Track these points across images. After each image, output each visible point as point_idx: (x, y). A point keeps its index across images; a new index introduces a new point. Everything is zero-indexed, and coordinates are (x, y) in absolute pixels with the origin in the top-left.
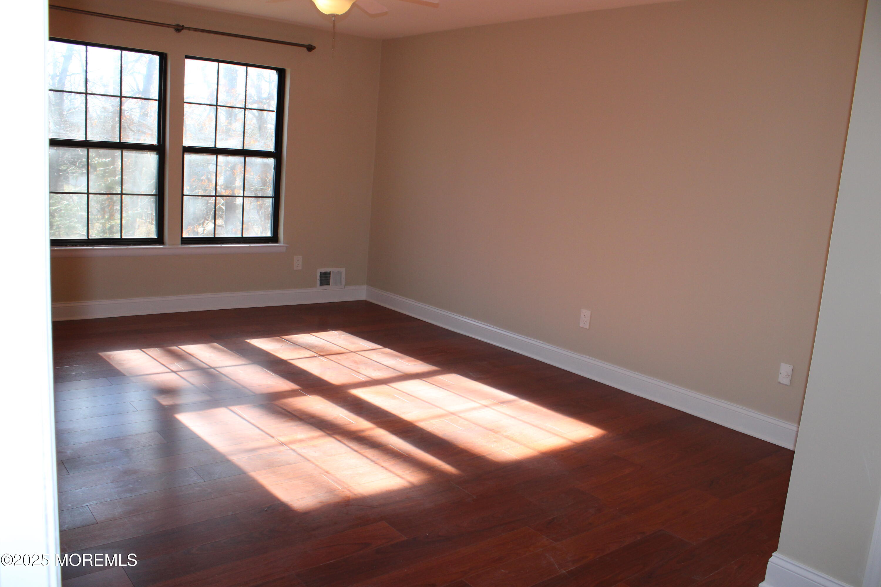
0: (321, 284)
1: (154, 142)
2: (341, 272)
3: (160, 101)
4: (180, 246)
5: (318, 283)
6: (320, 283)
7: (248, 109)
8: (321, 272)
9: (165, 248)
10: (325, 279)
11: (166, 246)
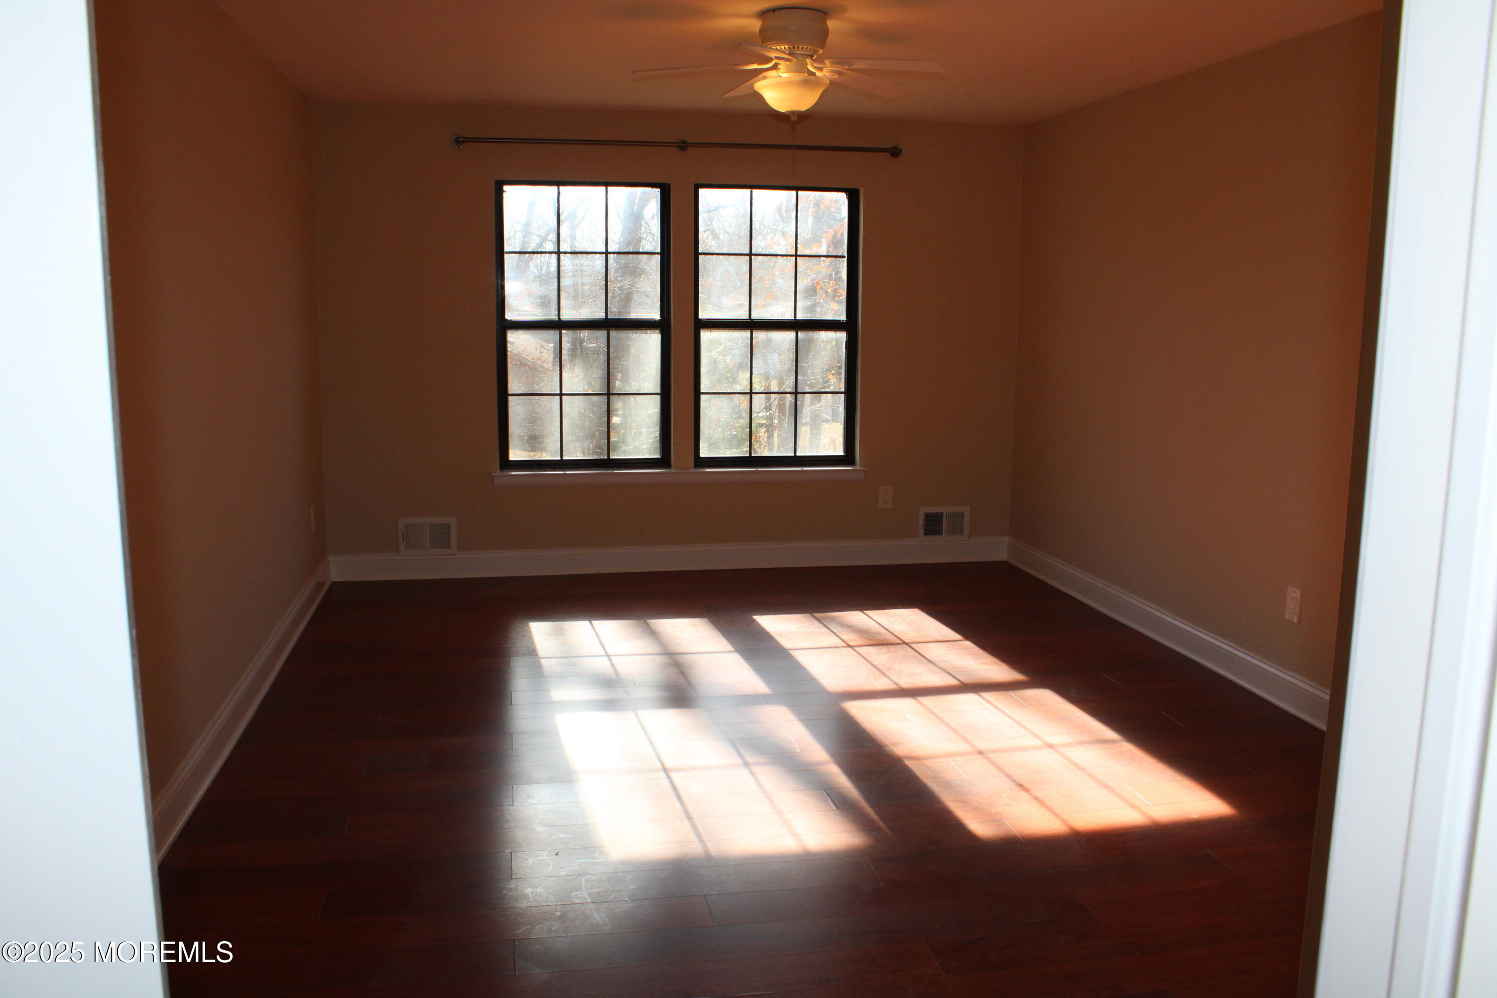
0: (926, 533)
1: (656, 316)
2: (962, 515)
3: (662, 254)
4: (693, 470)
5: (921, 531)
6: (925, 531)
7: (800, 256)
8: (925, 513)
9: (671, 473)
10: (933, 524)
11: (673, 470)
